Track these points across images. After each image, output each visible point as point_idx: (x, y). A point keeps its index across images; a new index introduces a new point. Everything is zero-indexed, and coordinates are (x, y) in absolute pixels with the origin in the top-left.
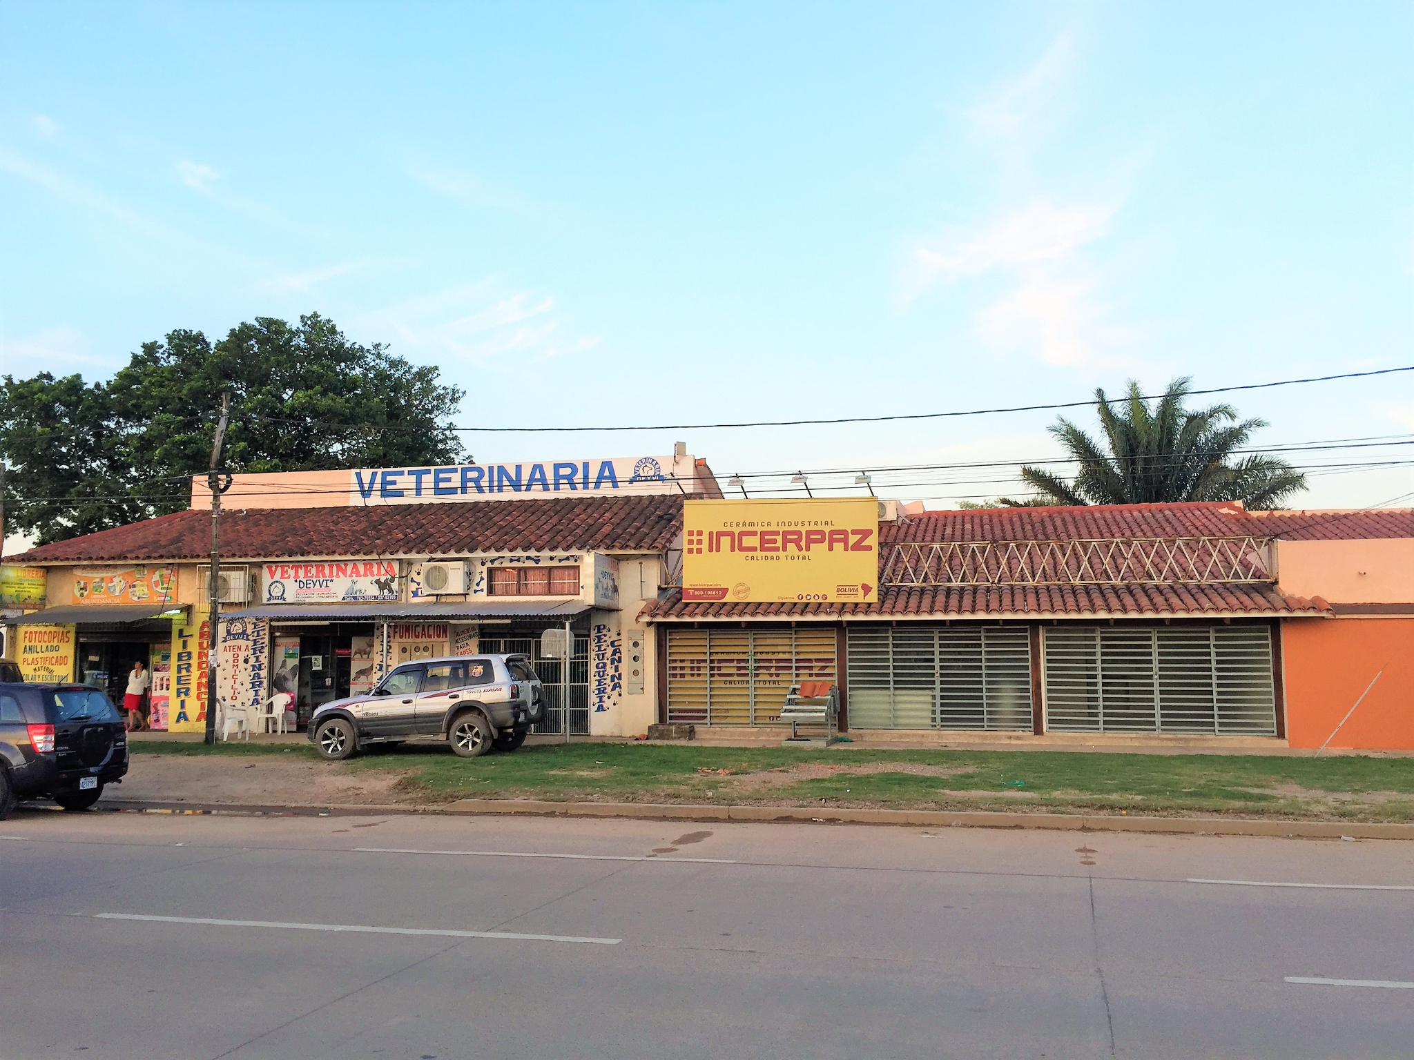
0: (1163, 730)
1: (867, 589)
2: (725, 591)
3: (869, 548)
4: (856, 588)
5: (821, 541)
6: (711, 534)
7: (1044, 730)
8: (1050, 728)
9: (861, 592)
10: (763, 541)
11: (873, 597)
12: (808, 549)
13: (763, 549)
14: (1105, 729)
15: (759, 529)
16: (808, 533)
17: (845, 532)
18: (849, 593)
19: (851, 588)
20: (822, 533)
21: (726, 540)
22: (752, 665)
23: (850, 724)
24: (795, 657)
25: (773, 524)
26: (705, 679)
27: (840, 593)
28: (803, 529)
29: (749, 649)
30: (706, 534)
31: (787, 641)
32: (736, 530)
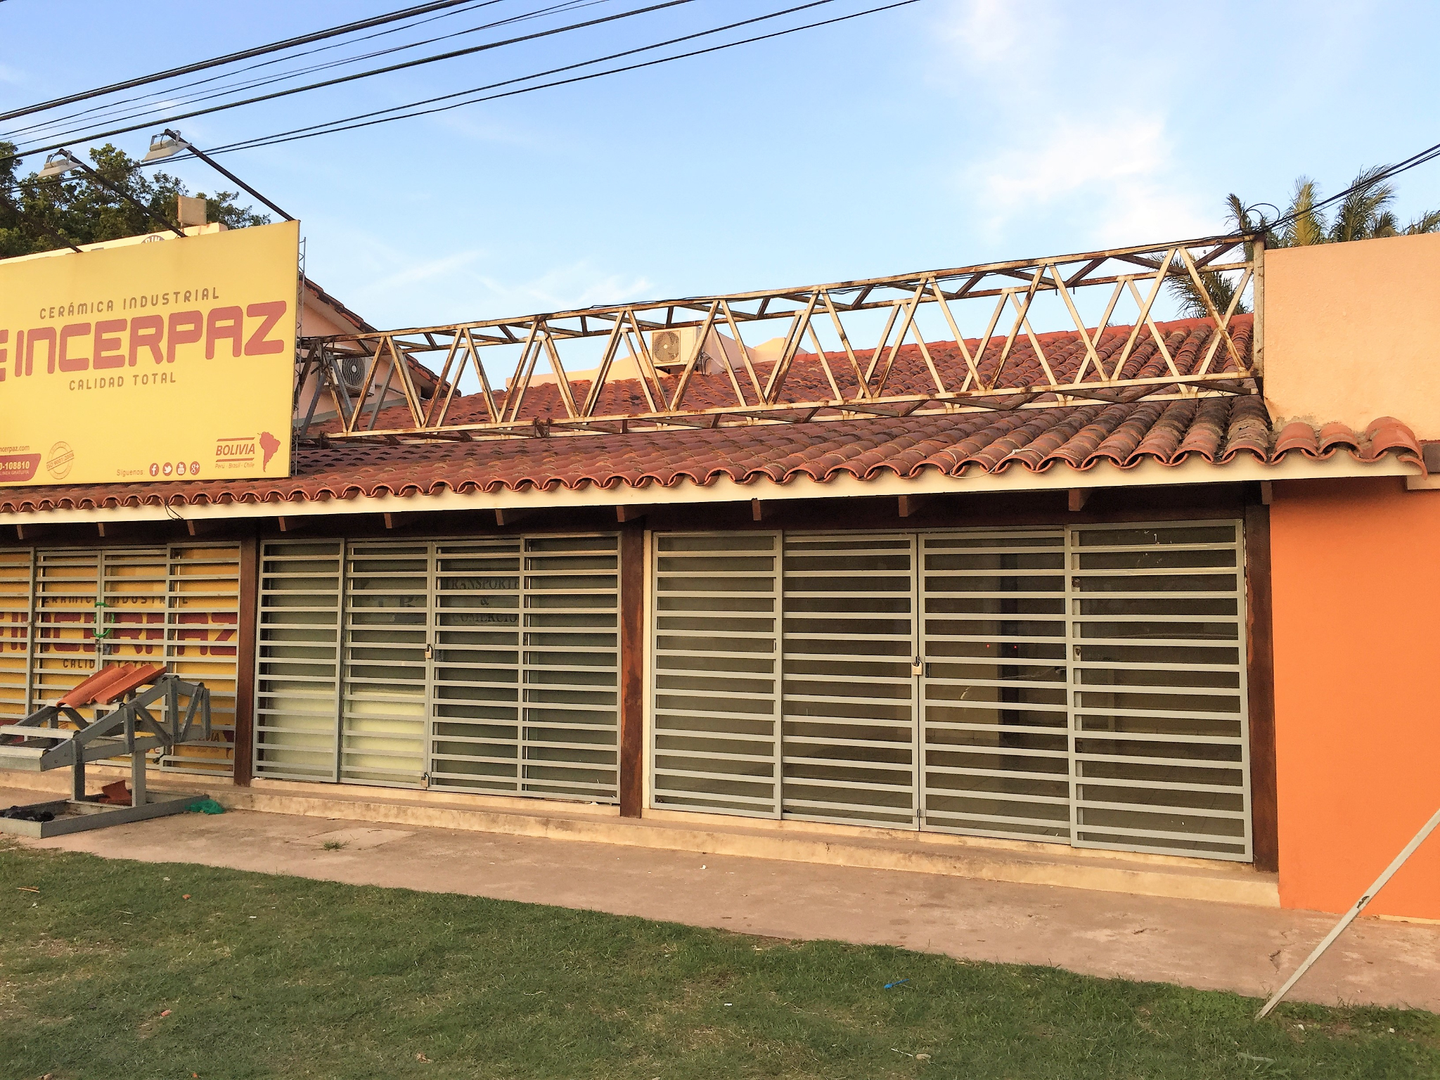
0: (930, 821)
2: (35, 459)
3: (277, 347)
4: (250, 443)
5: (192, 337)
6: (20, 334)
7: (646, 804)
8: (659, 799)
9: (260, 452)
10: (100, 345)
11: (280, 466)
12: (171, 358)
13: (100, 363)
14: (785, 810)
15: (92, 318)
16: (176, 318)
17: (234, 313)
18: (238, 456)
19: (242, 443)
20: (194, 317)
21: (41, 347)
22: (100, 625)
23: (260, 769)
24: (178, 609)
25: (118, 305)
26: (26, 654)
27: (222, 457)
28: (165, 312)
29: (97, 591)
30: (12, 339)
31: (163, 573)
32: (58, 324)
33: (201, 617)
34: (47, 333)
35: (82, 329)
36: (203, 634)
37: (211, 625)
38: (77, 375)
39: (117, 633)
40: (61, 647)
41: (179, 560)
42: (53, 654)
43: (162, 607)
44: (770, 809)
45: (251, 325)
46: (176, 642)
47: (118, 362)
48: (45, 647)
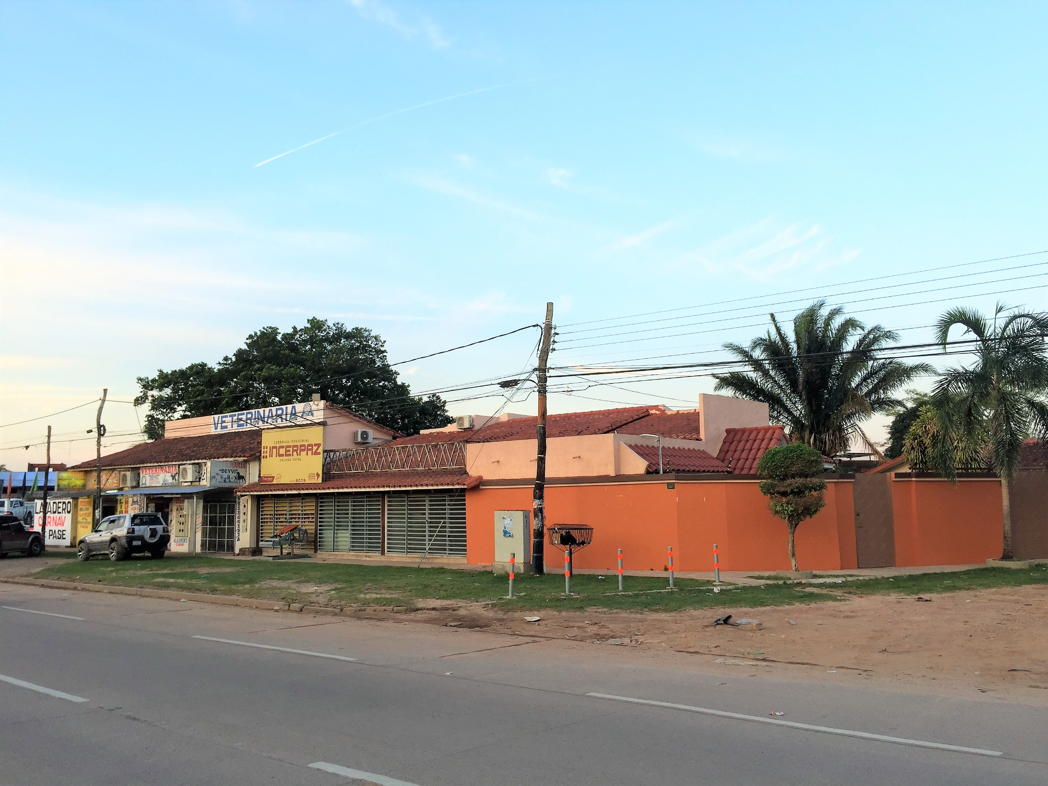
1: (318, 476)
2: (273, 477)
3: (319, 453)
5: (304, 450)
6: (270, 448)
7: (386, 552)
10: (286, 451)
11: (320, 480)
13: (287, 455)
15: (285, 445)
16: (301, 446)
17: (311, 445)
19: (313, 475)
20: (304, 445)
21: (274, 450)
22: (288, 517)
23: (319, 549)
24: (304, 512)
25: (290, 442)
26: (273, 524)
27: (309, 478)
28: (299, 444)
29: (288, 509)
32: (278, 445)
33: (308, 514)
34: (275, 447)
35: (282, 447)
36: (309, 518)
37: (310, 516)
38: (282, 458)
39: (292, 518)
40: (280, 522)
41: (304, 501)
42: (279, 524)
43: (300, 512)
44: (405, 552)
45: (315, 448)
46: (303, 520)
47: (289, 455)
48: (277, 522)
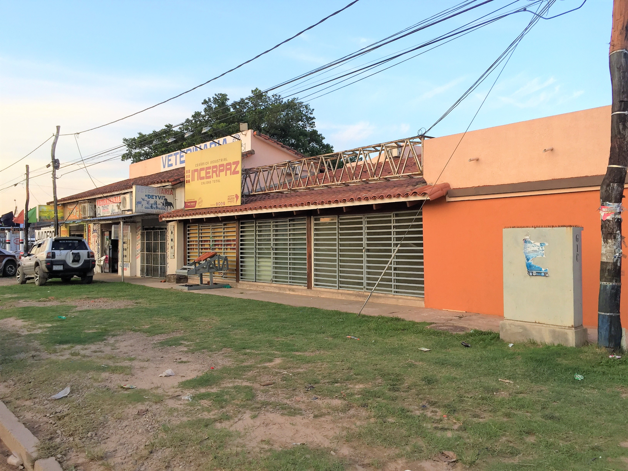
0: (367, 289)
1: (237, 196)
2: (196, 202)
3: (238, 172)
4: (234, 197)
5: (222, 171)
6: (192, 170)
7: (312, 286)
8: (315, 285)
9: (235, 199)
10: (207, 173)
11: (239, 203)
12: (219, 176)
13: (206, 178)
14: (339, 287)
15: (205, 166)
16: (220, 166)
17: (229, 164)
18: (232, 200)
20: (222, 165)
21: (196, 173)
22: (211, 243)
23: (241, 278)
24: (226, 239)
25: (209, 163)
26: (198, 251)
27: (229, 201)
28: (218, 164)
29: (210, 235)
30: (191, 172)
31: (222, 230)
32: (199, 168)
33: (230, 241)
34: (197, 170)
35: (203, 169)
36: (230, 245)
38: (203, 181)
43: (222, 238)
44: (336, 287)
45: (233, 167)
46: (226, 247)
47: (209, 177)
